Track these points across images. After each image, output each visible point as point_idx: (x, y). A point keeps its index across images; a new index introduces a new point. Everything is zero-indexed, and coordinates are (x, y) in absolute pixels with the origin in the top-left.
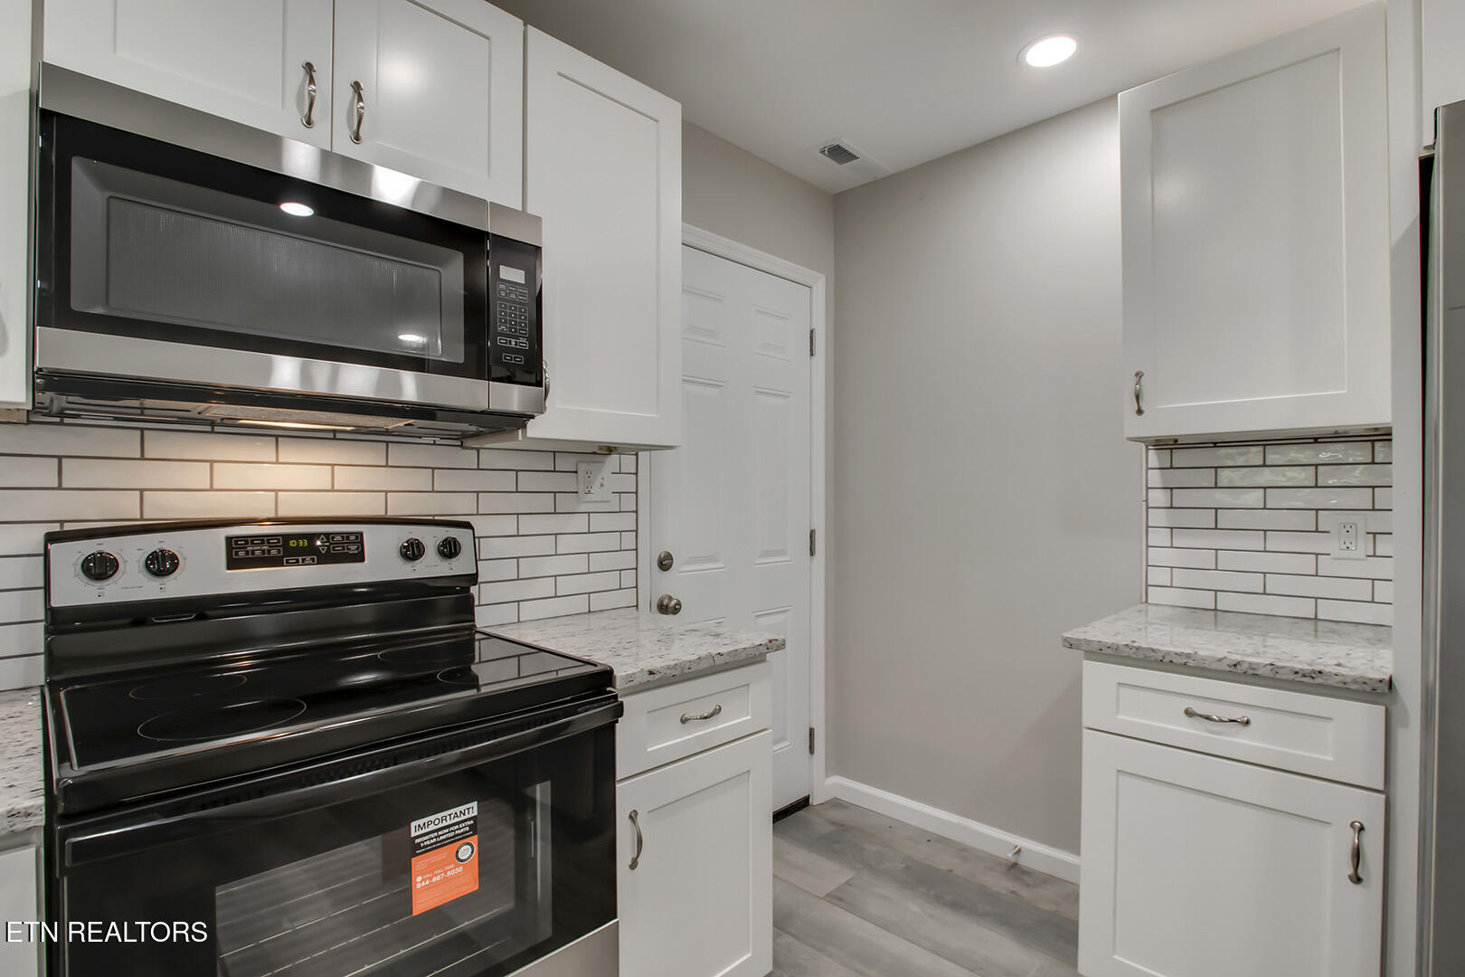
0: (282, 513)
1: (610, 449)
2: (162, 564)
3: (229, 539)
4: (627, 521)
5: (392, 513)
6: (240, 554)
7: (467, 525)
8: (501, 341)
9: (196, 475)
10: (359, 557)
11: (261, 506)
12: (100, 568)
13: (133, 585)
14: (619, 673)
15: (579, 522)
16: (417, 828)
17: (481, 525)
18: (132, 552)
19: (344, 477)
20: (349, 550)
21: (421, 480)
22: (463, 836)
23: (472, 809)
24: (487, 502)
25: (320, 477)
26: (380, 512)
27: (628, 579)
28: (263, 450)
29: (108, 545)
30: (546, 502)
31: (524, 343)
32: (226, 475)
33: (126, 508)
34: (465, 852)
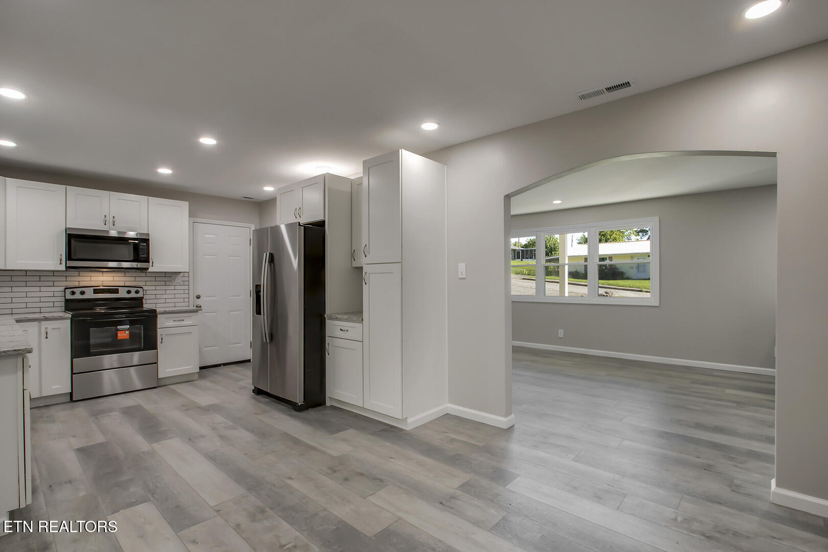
0: (104, 285)
1: (180, 272)
2: (83, 293)
3: (94, 289)
4: (187, 287)
5: (126, 285)
6: (96, 291)
7: (142, 288)
8: (141, 256)
9: (88, 279)
10: (118, 293)
11: (99, 284)
12: (73, 293)
13: (78, 296)
14: (157, 310)
15: (172, 287)
16: (118, 327)
17: (145, 288)
18: (78, 291)
19: (116, 279)
20: (116, 291)
21: (133, 279)
22: (126, 330)
23: (128, 326)
24: (148, 283)
25: (111, 279)
26: (123, 285)
27: (186, 300)
28: (100, 274)
29: (75, 290)
30: (163, 283)
31: (145, 256)
32: (93, 278)
33: (77, 284)
34: (127, 332)
